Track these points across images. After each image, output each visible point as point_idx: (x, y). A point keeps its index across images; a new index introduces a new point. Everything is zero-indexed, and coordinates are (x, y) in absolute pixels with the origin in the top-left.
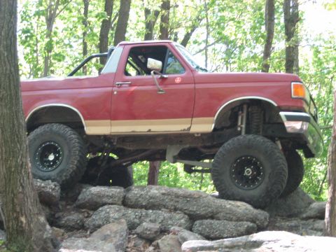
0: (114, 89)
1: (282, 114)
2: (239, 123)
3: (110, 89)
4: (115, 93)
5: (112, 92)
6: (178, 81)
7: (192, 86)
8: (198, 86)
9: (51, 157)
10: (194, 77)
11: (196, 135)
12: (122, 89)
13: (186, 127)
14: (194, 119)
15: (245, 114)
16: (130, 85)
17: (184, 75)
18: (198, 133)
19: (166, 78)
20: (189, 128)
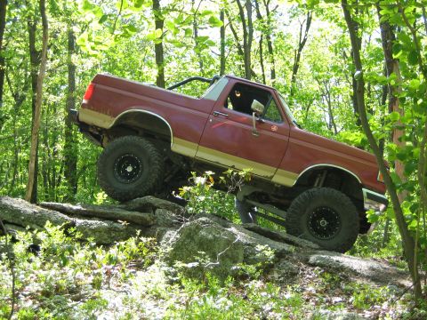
0: (211, 116)
1: (365, 190)
2: (316, 185)
3: (206, 115)
4: (211, 120)
5: (208, 119)
6: (274, 129)
7: (286, 138)
8: (292, 140)
9: (129, 169)
10: (290, 130)
11: (276, 185)
12: (216, 119)
13: (269, 175)
14: (279, 170)
15: (323, 178)
16: (227, 118)
17: (281, 125)
18: (278, 185)
19: (264, 123)
20: (272, 177)
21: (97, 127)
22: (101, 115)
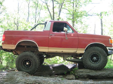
0: (49, 36)
4: (50, 38)
5: (49, 37)
7: (77, 38)
8: (79, 38)
11: (78, 54)
12: (52, 37)
14: (78, 49)
16: (55, 35)
18: (79, 53)
19: (68, 34)
20: (76, 52)
21: (10, 49)
22: (10, 45)
